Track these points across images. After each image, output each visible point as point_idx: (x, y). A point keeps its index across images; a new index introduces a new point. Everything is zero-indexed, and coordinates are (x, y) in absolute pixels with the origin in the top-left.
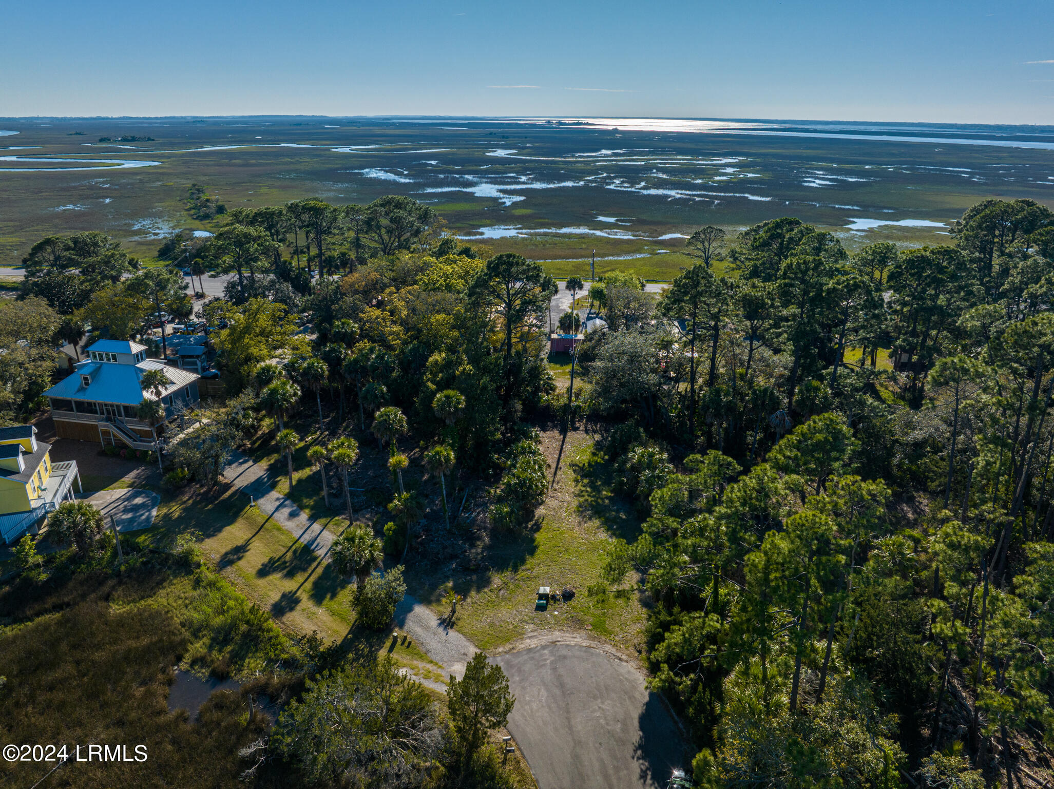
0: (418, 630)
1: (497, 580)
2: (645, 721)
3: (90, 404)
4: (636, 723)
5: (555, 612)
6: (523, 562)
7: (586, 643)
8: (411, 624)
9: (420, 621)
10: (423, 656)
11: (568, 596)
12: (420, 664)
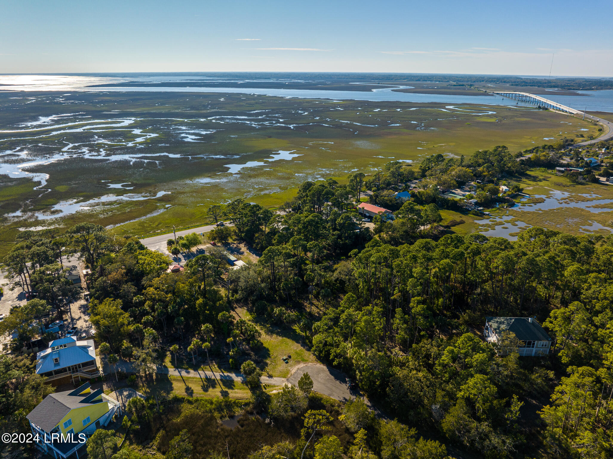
0: (266, 382)
1: (268, 361)
2: (331, 373)
3: (63, 369)
4: (330, 375)
5: (291, 362)
6: (269, 354)
7: (305, 365)
8: (262, 381)
9: (264, 380)
10: (274, 386)
11: (290, 357)
12: (276, 388)
